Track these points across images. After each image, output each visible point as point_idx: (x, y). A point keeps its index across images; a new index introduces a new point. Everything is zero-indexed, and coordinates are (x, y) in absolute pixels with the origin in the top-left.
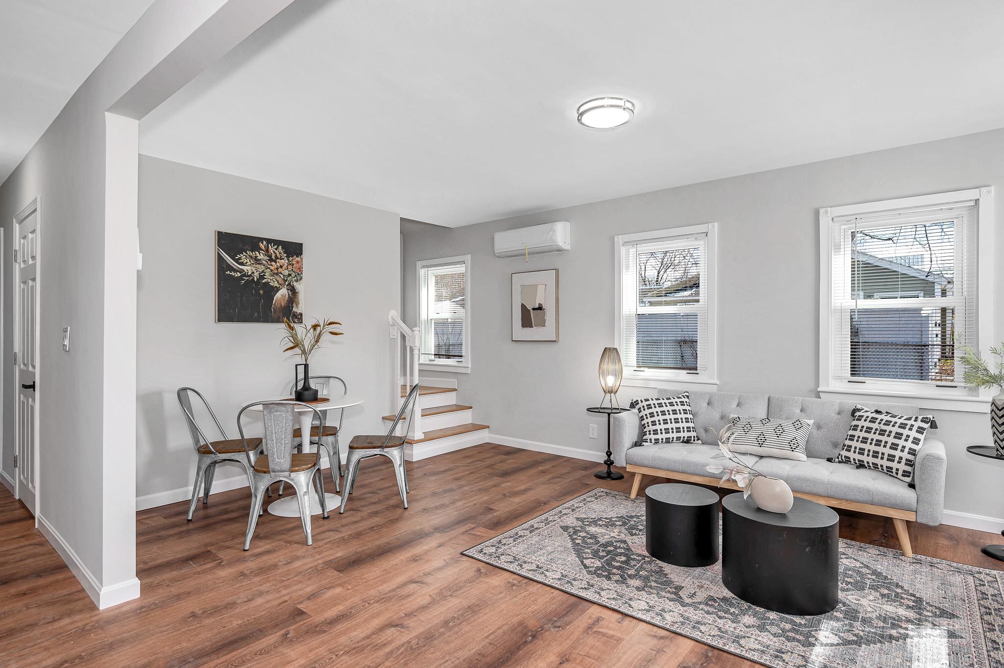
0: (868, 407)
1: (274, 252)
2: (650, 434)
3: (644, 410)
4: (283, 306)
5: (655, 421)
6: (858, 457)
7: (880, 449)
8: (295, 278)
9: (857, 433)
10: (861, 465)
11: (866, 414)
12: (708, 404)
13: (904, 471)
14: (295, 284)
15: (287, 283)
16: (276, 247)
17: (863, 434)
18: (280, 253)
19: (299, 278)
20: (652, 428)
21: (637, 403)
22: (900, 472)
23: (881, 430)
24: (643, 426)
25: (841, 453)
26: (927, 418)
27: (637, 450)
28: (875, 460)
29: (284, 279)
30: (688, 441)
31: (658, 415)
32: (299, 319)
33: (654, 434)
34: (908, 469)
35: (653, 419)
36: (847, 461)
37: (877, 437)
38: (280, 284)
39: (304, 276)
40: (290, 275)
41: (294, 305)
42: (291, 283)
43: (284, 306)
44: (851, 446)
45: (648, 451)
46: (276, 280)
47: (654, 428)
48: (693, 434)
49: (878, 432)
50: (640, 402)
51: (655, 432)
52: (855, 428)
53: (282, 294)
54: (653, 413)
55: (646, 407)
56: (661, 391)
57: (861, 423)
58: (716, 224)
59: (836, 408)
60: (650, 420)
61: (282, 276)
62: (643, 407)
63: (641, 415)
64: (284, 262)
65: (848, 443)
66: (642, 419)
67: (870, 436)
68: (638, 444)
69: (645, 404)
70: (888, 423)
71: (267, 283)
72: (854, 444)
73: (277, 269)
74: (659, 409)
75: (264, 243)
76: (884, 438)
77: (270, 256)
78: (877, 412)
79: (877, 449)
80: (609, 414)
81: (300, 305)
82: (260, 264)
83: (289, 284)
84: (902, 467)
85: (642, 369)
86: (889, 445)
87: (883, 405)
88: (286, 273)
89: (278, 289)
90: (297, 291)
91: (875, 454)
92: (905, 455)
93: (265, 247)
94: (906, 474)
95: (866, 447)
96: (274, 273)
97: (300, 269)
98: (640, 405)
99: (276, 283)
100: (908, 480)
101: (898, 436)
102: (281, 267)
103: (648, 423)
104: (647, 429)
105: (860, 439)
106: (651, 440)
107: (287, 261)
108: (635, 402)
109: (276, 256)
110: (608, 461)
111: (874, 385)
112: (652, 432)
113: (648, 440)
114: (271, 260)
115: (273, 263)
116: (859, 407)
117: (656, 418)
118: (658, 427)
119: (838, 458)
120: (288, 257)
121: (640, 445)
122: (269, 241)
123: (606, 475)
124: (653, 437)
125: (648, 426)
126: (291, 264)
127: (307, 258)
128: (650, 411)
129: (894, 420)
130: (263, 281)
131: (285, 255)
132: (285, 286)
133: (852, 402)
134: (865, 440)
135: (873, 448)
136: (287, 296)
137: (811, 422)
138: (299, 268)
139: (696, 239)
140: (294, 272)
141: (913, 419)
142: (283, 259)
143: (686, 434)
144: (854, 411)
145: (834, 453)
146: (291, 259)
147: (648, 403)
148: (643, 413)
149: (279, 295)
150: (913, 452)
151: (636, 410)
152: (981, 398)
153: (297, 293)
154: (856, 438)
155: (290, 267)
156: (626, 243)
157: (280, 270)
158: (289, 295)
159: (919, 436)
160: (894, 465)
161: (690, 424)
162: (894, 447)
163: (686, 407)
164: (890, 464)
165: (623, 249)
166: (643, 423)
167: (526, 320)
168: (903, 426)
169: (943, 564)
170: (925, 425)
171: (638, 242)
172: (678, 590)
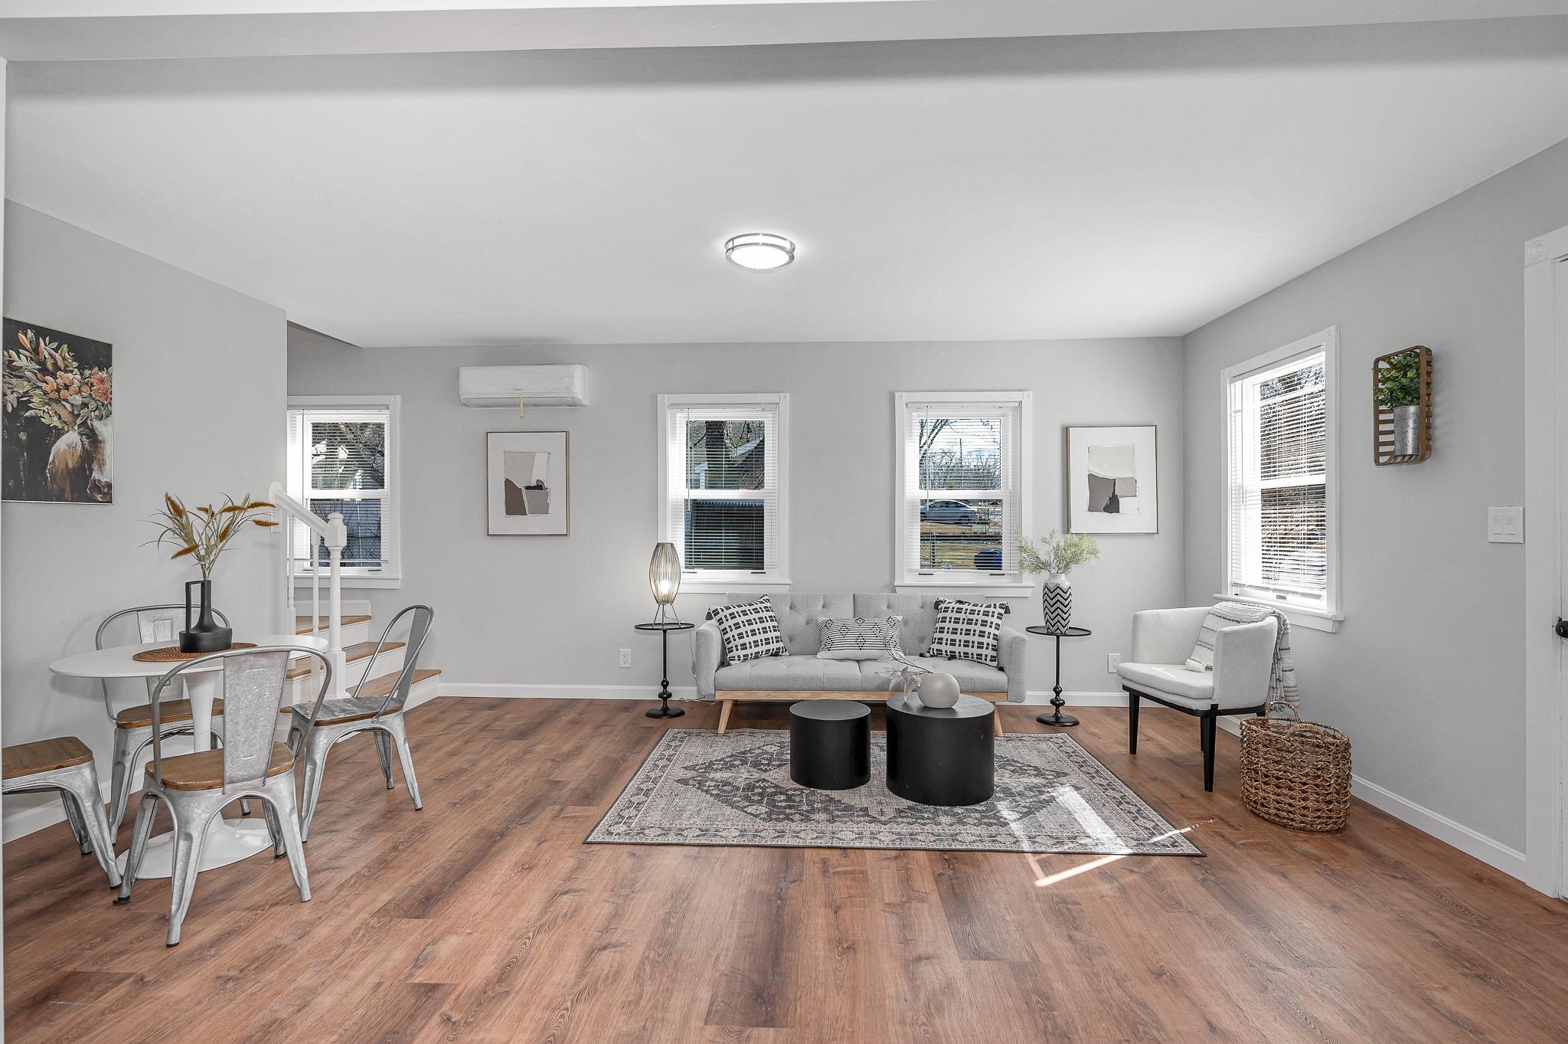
0: (949, 598)
1: (50, 355)
2: (737, 650)
3: (727, 620)
4: (70, 466)
5: (742, 633)
6: (950, 648)
7: (970, 638)
8: (97, 413)
9: (946, 625)
10: (952, 657)
11: (951, 606)
12: (791, 608)
13: (992, 656)
14: (96, 424)
15: (79, 421)
16: (55, 345)
17: (952, 625)
18: (64, 359)
19: (104, 410)
20: (739, 642)
21: (716, 612)
22: (989, 658)
23: (969, 620)
24: (728, 641)
25: (932, 646)
26: (1003, 604)
27: (724, 671)
28: (966, 650)
29: (72, 413)
30: (776, 654)
31: (744, 626)
32: (105, 494)
33: (742, 649)
34: (994, 653)
35: (739, 631)
36: (939, 653)
37: (966, 626)
38: (65, 422)
39: (114, 408)
40: (85, 405)
41: (95, 467)
42: (89, 422)
43: (74, 468)
44: (942, 639)
45: (739, 671)
46: (56, 413)
47: (742, 641)
48: (780, 645)
49: (966, 622)
50: (720, 611)
51: (744, 647)
52: (944, 620)
53: (68, 445)
54: (738, 623)
55: (729, 617)
56: (731, 596)
57: (948, 615)
58: (788, 395)
59: (919, 602)
60: (735, 632)
61: (68, 406)
62: (726, 616)
63: (722, 627)
64: (75, 378)
65: (938, 635)
66: (724, 631)
67: (959, 626)
68: (724, 663)
69: (727, 612)
70: (972, 612)
71: (37, 418)
72: (944, 636)
73: (58, 391)
74: (745, 618)
75: (30, 334)
76: (972, 627)
77: (42, 364)
78: (960, 602)
79: (967, 638)
80: (665, 631)
81: (108, 467)
82: (21, 377)
83: (84, 424)
84: (991, 653)
85: (695, 570)
86: (977, 633)
87: (961, 595)
88: (78, 400)
89: (59, 433)
90: (100, 438)
91: (966, 644)
92: (991, 641)
93: (31, 342)
94: (993, 659)
95: (957, 637)
96: (50, 399)
97: (107, 394)
98: (721, 615)
99: (55, 419)
100: (995, 664)
101: (984, 623)
102: (67, 387)
103: (733, 636)
104: (733, 644)
105: (951, 631)
106: (739, 656)
107: (78, 377)
108: (713, 612)
109: (55, 364)
110: (664, 694)
111: (942, 577)
112: (739, 647)
113: (736, 658)
114: (44, 370)
115: (49, 378)
116: (941, 599)
117: (742, 630)
118: (746, 640)
119: (929, 652)
120: (81, 368)
121: (729, 665)
122: (41, 332)
123: (661, 713)
124: (742, 653)
125: (735, 640)
126: (87, 384)
127: (122, 375)
128: (735, 621)
129: (977, 608)
130: (28, 414)
131: (75, 364)
132: (76, 427)
133: (934, 595)
134: (954, 631)
135: (964, 637)
136: (79, 448)
137: (900, 618)
138: (105, 394)
139: (764, 410)
140: (93, 399)
141: (992, 606)
142: (72, 372)
143: (775, 646)
144: (937, 604)
145: (924, 647)
146: (87, 372)
147: (730, 611)
148: (726, 625)
149: (61, 445)
150: (996, 638)
151: (714, 621)
152: (1024, 584)
153: (100, 442)
154: (946, 630)
155: (85, 389)
156: (673, 406)
157: (63, 393)
158: (83, 445)
159: (999, 622)
160: (983, 652)
161: (778, 634)
162: (982, 634)
163: (771, 614)
164: (980, 651)
165: (669, 412)
166: (726, 637)
167: (515, 503)
168: (986, 614)
169: (1026, 737)
170: (1002, 611)
171: (690, 406)
172: (865, 811)
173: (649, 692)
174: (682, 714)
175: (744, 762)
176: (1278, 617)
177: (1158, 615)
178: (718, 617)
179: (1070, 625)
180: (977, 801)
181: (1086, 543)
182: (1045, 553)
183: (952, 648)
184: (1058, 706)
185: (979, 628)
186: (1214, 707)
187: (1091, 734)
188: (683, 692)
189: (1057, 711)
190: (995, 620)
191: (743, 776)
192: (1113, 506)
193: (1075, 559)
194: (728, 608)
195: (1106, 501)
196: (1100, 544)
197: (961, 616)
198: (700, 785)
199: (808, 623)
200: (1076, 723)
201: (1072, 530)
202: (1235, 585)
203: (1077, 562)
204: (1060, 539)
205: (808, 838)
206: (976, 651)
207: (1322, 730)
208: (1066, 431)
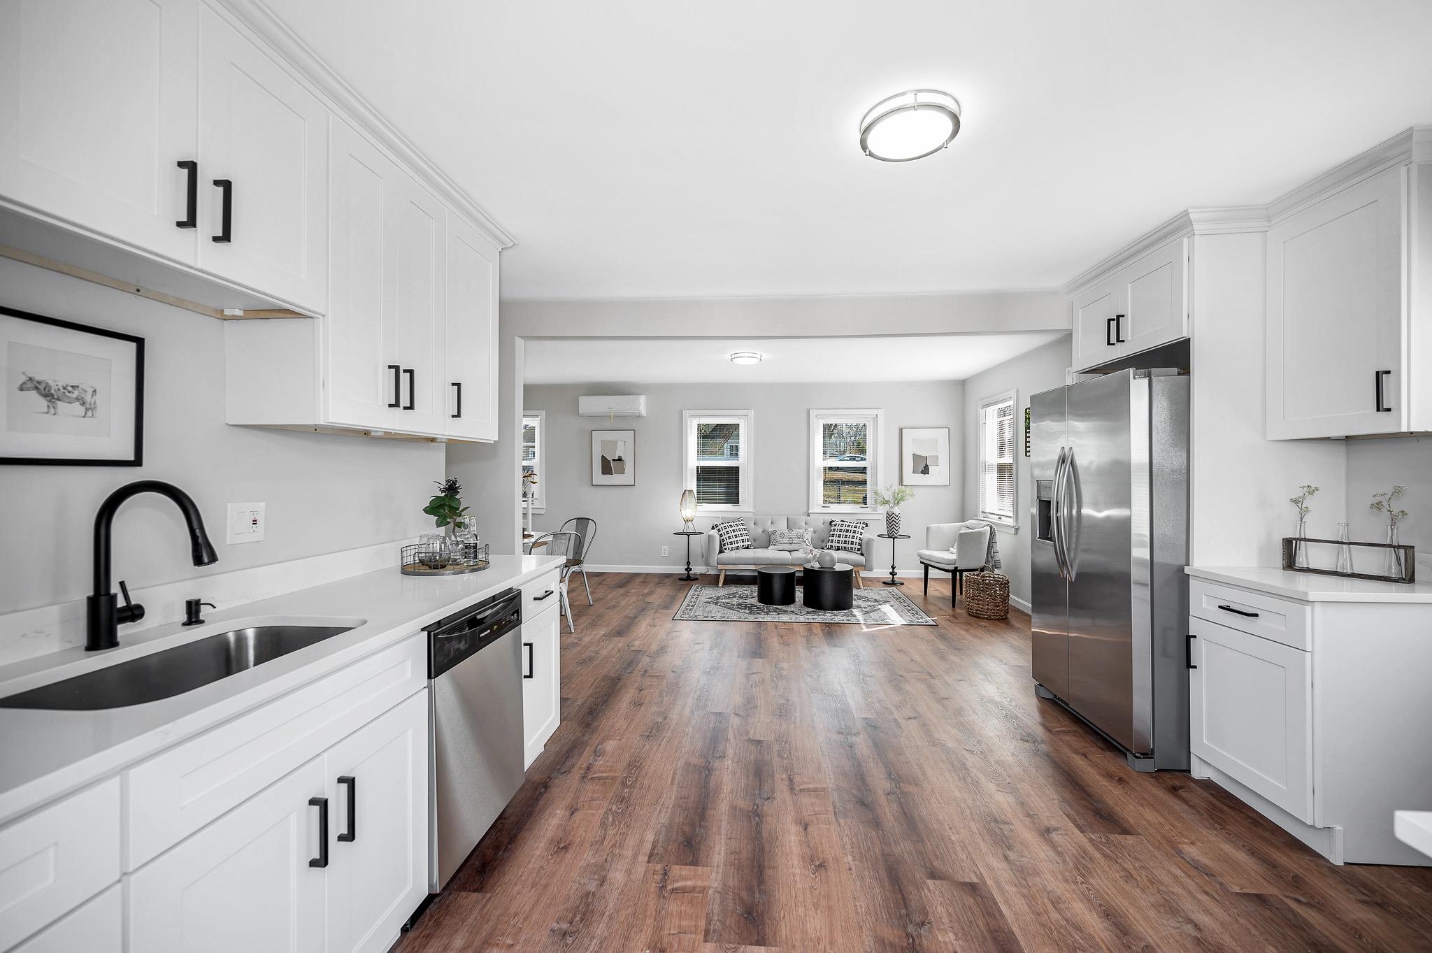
0: (837, 519)
2: (728, 545)
5: (730, 537)
9: (835, 533)
10: (838, 549)
11: (838, 523)
12: (754, 524)
17: (838, 533)
21: (717, 526)
24: (724, 540)
25: (828, 544)
27: (721, 555)
30: (747, 548)
31: (732, 532)
35: (729, 535)
45: (728, 555)
47: (730, 540)
48: (749, 543)
51: (731, 543)
52: (833, 531)
54: (729, 531)
55: (723, 529)
56: (727, 518)
57: (836, 528)
59: (822, 522)
60: (727, 536)
63: (720, 533)
65: (831, 538)
66: (721, 535)
68: (721, 552)
69: (722, 526)
70: (849, 526)
72: (834, 538)
74: (731, 529)
78: (843, 521)
80: (689, 536)
85: (702, 505)
87: (843, 518)
98: (719, 527)
100: (859, 552)
103: (726, 538)
104: (726, 542)
105: (837, 536)
106: (728, 548)
108: (715, 525)
110: (688, 569)
111: (834, 508)
116: (833, 520)
117: (731, 535)
118: (732, 540)
119: (826, 547)
121: (723, 552)
123: (688, 578)
124: (730, 546)
125: (727, 540)
128: (727, 530)
129: (851, 524)
133: (829, 518)
134: (839, 536)
137: (812, 529)
139: (739, 418)
141: (859, 523)
143: (747, 543)
144: (831, 522)
145: (824, 544)
150: (860, 540)
151: (716, 530)
152: (877, 512)
154: (835, 536)
156: (692, 416)
159: (862, 531)
160: (854, 546)
161: (748, 537)
162: (853, 537)
163: (744, 527)
164: (852, 546)
165: (689, 419)
166: (722, 538)
167: (607, 468)
168: (856, 527)
169: (875, 589)
170: (864, 526)
171: (699, 416)
172: (793, 612)
173: (680, 570)
174: (697, 579)
175: (735, 597)
176: (991, 527)
177: (938, 527)
178: (718, 528)
179: (899, 534)
180: (845, 609)
181: (908, 491)
182: (888, 496)
183: (838, 545)
184: (893, 575)
185: (852, 534)
186: (956, 568)
187: (909, 588)
188: (697, 569)
189: (893, 578)
190: (860, 530)
191: (735, 601)
192: (926, 471)
193: (902, 499)
194: (723, 524)
195: (922, 468)
196: (916, 491)
197: (843, 528)
198: (716, 604)
199: (763, 532)
200: (902, 584)
201: (904, 484)
202: (983, 512)
203: (903, 500)
204: (896, 487)
205: (768, 618)
206: (850, 546)
207: (1001, 577)
208: (901, 430)
